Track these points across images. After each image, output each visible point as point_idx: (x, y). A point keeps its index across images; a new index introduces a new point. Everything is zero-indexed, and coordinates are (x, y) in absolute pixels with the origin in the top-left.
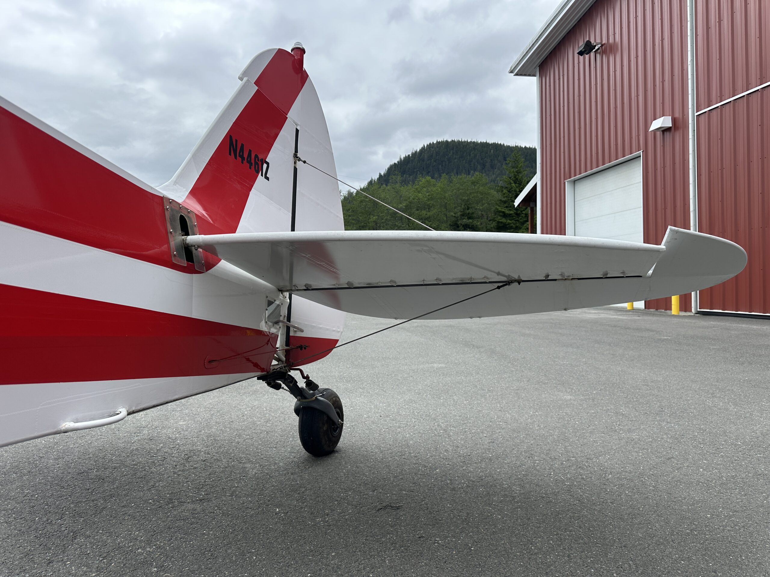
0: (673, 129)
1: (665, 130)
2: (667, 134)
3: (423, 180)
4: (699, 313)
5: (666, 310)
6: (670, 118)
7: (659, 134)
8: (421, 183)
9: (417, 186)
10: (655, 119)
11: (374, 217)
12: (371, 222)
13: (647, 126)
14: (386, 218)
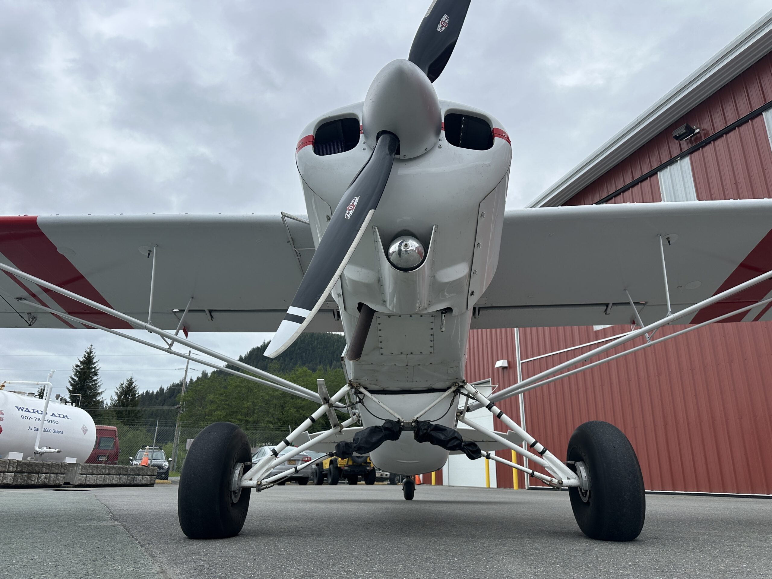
0: (508, 368)
1: (504, 368)
2: (505, 370)
3: (300, 370)
4: (529, 489)
5: (510, 488)
6: (506, 362)
7: (500, 370)
8: (298, 373)
9: (294, 375)
10: (498, 360)
11: (248, 403)
12: (245, 408)
13: (493, 365)
14: (260, 404)
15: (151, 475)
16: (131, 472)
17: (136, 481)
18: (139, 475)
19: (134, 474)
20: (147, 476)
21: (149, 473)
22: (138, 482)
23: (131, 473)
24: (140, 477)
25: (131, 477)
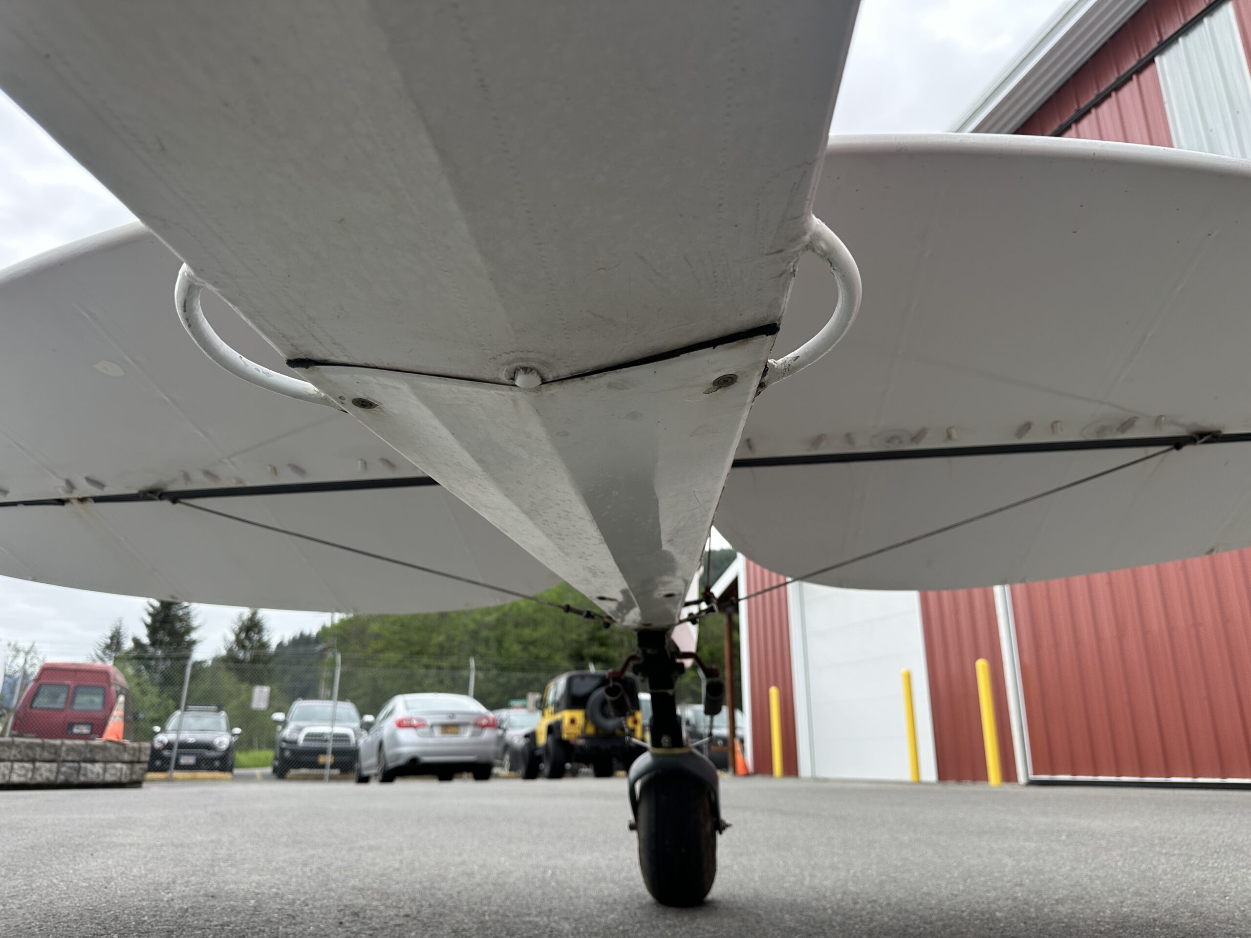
4: (1031, 783)
5: (980, 781)
15: (131, 762)
16: (68, 754)
17: (85, 775)
18: (93, 761)
19: (77, 758)
20: (118, 765)
21: (126, 757)
22: (92, 777)
23: (70, 758)
24: (98, 768)
25: (70, 768)
